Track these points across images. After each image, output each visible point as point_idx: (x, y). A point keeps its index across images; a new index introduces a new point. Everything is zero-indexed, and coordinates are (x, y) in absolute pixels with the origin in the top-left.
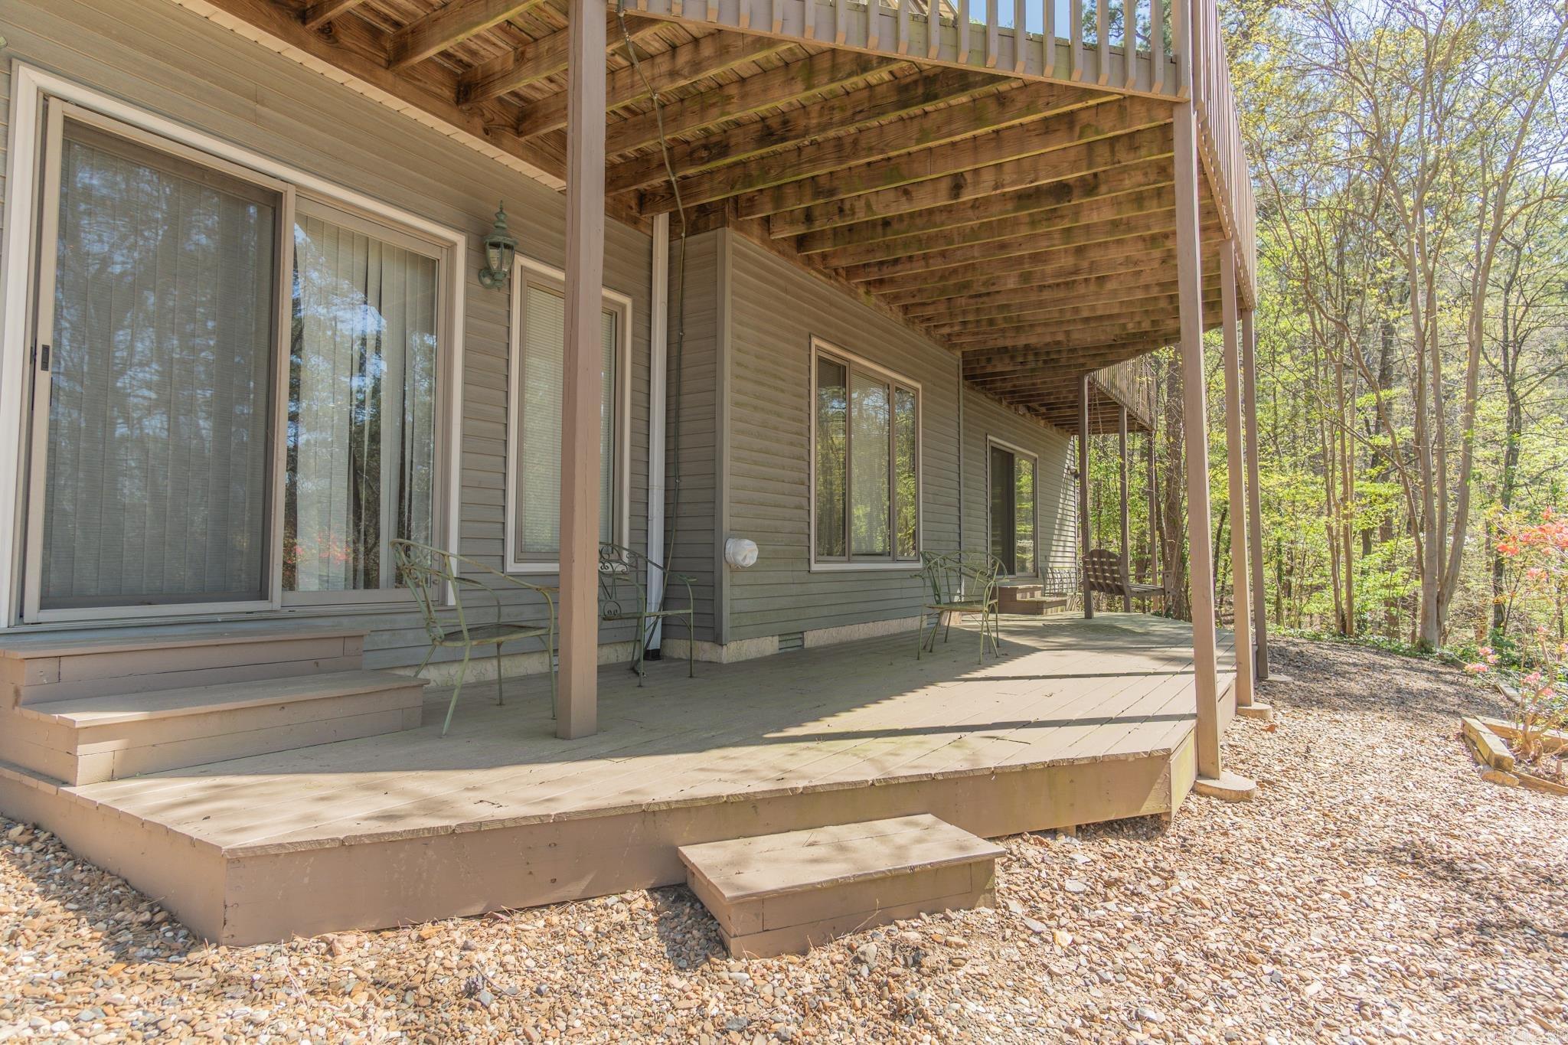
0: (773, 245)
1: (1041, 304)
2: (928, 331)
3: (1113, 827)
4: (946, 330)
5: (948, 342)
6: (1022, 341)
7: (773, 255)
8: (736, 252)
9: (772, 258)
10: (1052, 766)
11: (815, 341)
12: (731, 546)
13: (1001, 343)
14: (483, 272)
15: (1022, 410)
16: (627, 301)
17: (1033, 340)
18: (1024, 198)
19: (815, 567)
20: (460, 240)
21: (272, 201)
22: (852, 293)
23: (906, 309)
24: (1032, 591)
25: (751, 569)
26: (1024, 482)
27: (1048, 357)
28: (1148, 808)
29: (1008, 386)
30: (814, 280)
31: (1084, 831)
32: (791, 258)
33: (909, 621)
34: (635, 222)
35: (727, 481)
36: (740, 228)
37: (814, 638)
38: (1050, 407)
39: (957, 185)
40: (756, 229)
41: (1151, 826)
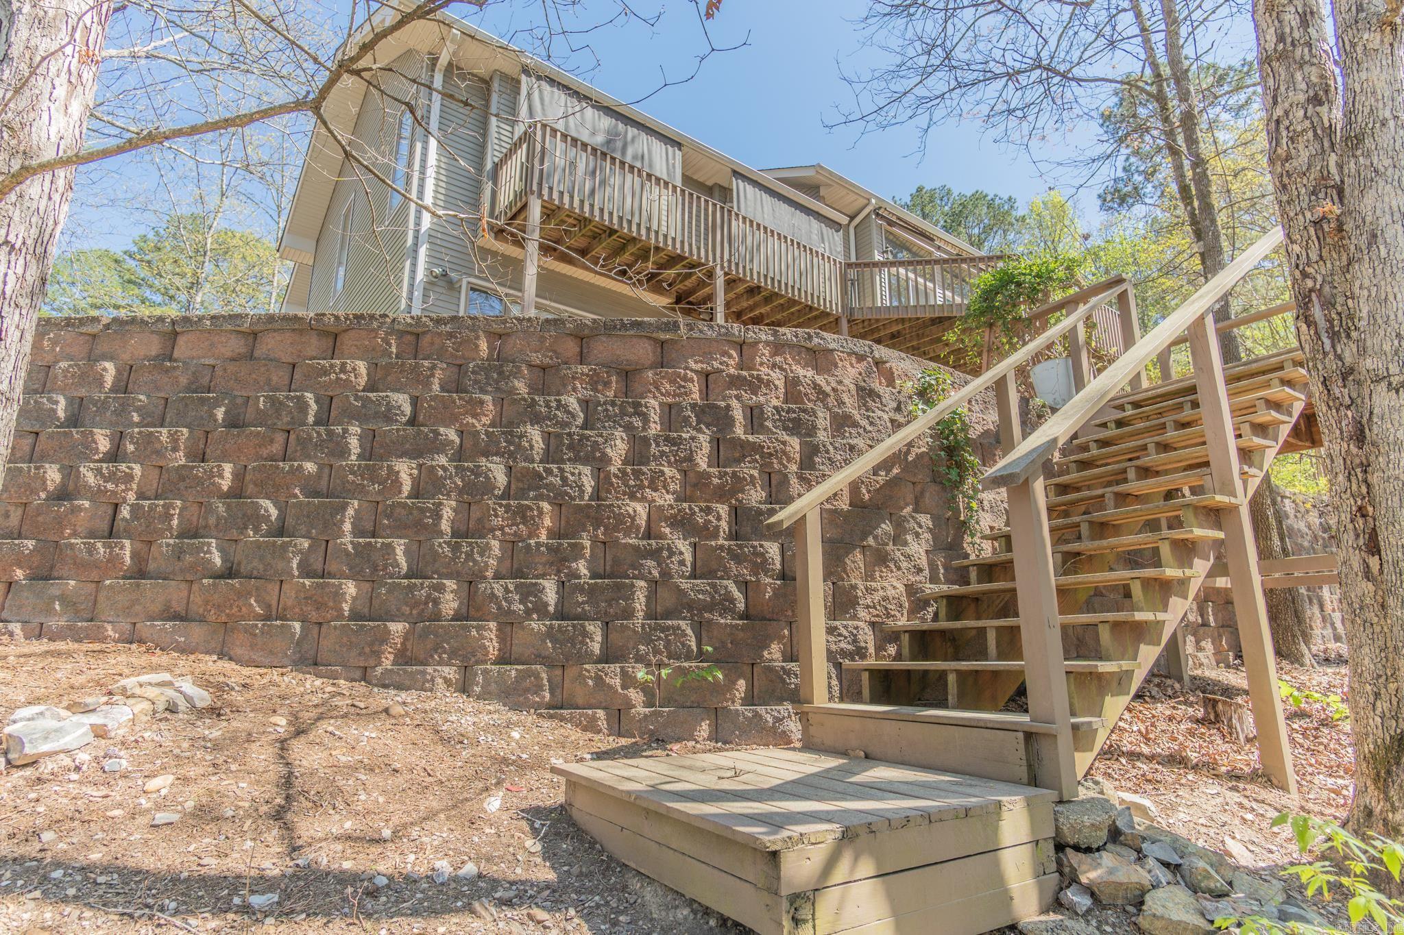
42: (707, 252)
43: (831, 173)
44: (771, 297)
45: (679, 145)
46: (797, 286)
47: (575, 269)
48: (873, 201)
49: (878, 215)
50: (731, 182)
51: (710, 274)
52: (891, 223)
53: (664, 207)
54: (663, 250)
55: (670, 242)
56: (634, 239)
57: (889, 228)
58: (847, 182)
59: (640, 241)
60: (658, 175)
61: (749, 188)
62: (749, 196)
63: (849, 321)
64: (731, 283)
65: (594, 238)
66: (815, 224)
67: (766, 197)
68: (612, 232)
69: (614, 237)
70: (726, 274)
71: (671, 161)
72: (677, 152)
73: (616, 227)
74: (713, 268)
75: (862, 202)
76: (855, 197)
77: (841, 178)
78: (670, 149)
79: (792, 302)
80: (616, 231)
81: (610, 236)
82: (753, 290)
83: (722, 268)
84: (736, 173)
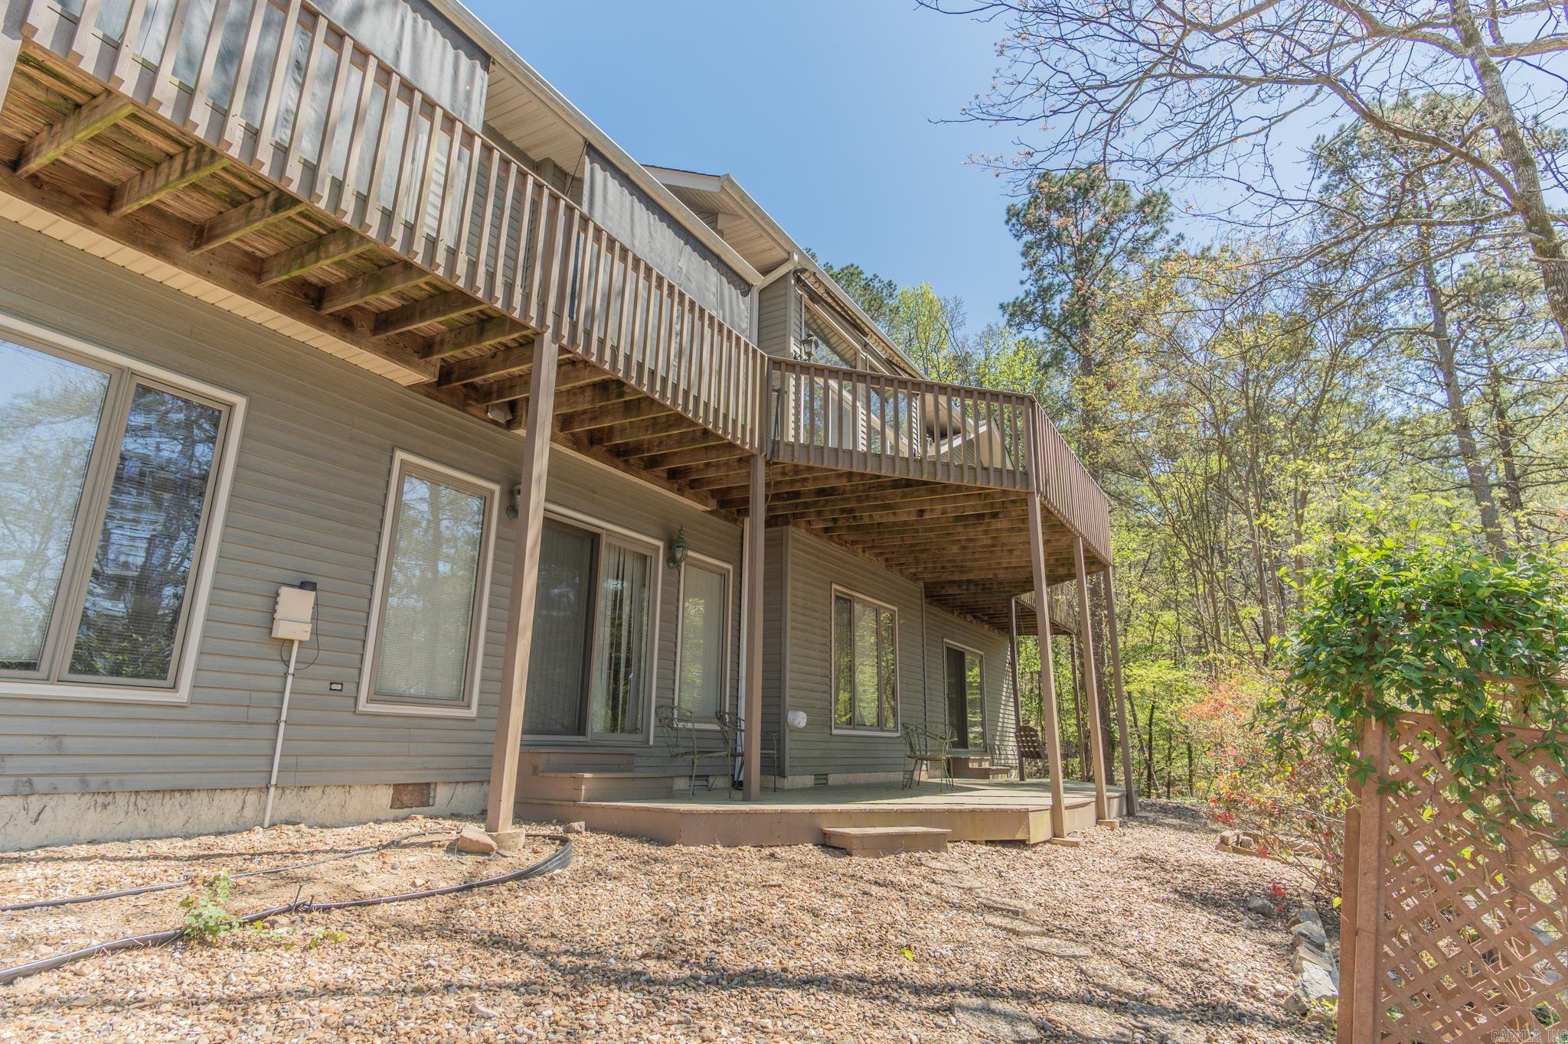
0: (812, 532)
1: (975, 560)
2: (901, 571)
3: (1005, 843)
4: (913, 570)
5: (915, 577)
6: (965, 577)
7: (812, 537)
8: (794, 539)
9: (812, 540)
10: (973, 811)
11: (834, 586)
12: (790, 715)
13: (950, 578)
14: (671, 560)
15: (969, 618)
16: (730, 567)
17: (972, 576)
18: (958, 519)
19: (835, 732)
20: (660, 544)
21: (593, 539)
22: (854, 553)
23: (887, 560)
24: (980, 761)
25: (800, 730)
26: (973, 675)
27: (985, 586)
28: (1019, 836)
29: (958, 602)
30: (833, 548)
31: (987, 843)
32: (821, 537)
33: (892, 774)
34: (735, 521)
35: (788, 675)
36: (796, 525)
37: (834, 779)
38: (991, 616)
39: (921, 512)
40: (803, 525)
41: (1022, 844)
42: (527, 297)
43: (743, 196)
44: (640, 404)
45: (487, 60)
46: (693, 392)
47: (174, 270)
48: (796, 257)
49: (798, 280)
50: (580, 166)
51: (529, 344)
52: (814, 297)
53: (436, 176)
54: (422, 273)
55: (441, 257)
56: (346, 231)
57: (810, 302)
58: (764, 217)
59: (363, 239)
60: (432, 93)
61: (613, 185)
62: (611, 198)
63: (768, 464)
64: (569, 365)
65: (235, 204)
66: (713, 275)
67: (640, 208)
68: (283, 201)
69: (292, 213)
70: (563, 350)
71: (462, 86)
72: (479, 71)
73: (293, 188)
74: (539, 334)
75: (778, 254)
76: (771, 244)
77: (756, 209)
78: (465, 61)
79: (680, 420)
80: (294, 201)
81: (277, 207)
82: (610, 387)
83: (557, 335)
84: (591, 149)
